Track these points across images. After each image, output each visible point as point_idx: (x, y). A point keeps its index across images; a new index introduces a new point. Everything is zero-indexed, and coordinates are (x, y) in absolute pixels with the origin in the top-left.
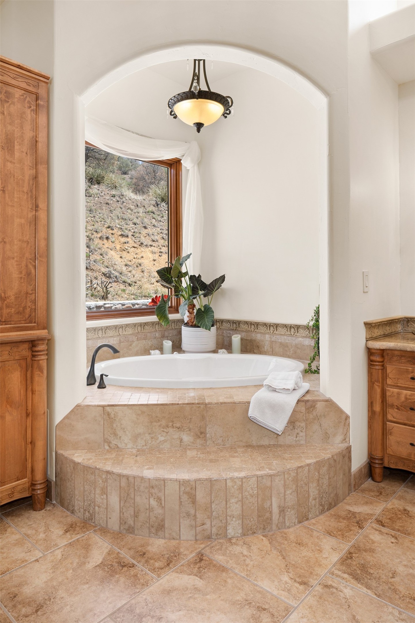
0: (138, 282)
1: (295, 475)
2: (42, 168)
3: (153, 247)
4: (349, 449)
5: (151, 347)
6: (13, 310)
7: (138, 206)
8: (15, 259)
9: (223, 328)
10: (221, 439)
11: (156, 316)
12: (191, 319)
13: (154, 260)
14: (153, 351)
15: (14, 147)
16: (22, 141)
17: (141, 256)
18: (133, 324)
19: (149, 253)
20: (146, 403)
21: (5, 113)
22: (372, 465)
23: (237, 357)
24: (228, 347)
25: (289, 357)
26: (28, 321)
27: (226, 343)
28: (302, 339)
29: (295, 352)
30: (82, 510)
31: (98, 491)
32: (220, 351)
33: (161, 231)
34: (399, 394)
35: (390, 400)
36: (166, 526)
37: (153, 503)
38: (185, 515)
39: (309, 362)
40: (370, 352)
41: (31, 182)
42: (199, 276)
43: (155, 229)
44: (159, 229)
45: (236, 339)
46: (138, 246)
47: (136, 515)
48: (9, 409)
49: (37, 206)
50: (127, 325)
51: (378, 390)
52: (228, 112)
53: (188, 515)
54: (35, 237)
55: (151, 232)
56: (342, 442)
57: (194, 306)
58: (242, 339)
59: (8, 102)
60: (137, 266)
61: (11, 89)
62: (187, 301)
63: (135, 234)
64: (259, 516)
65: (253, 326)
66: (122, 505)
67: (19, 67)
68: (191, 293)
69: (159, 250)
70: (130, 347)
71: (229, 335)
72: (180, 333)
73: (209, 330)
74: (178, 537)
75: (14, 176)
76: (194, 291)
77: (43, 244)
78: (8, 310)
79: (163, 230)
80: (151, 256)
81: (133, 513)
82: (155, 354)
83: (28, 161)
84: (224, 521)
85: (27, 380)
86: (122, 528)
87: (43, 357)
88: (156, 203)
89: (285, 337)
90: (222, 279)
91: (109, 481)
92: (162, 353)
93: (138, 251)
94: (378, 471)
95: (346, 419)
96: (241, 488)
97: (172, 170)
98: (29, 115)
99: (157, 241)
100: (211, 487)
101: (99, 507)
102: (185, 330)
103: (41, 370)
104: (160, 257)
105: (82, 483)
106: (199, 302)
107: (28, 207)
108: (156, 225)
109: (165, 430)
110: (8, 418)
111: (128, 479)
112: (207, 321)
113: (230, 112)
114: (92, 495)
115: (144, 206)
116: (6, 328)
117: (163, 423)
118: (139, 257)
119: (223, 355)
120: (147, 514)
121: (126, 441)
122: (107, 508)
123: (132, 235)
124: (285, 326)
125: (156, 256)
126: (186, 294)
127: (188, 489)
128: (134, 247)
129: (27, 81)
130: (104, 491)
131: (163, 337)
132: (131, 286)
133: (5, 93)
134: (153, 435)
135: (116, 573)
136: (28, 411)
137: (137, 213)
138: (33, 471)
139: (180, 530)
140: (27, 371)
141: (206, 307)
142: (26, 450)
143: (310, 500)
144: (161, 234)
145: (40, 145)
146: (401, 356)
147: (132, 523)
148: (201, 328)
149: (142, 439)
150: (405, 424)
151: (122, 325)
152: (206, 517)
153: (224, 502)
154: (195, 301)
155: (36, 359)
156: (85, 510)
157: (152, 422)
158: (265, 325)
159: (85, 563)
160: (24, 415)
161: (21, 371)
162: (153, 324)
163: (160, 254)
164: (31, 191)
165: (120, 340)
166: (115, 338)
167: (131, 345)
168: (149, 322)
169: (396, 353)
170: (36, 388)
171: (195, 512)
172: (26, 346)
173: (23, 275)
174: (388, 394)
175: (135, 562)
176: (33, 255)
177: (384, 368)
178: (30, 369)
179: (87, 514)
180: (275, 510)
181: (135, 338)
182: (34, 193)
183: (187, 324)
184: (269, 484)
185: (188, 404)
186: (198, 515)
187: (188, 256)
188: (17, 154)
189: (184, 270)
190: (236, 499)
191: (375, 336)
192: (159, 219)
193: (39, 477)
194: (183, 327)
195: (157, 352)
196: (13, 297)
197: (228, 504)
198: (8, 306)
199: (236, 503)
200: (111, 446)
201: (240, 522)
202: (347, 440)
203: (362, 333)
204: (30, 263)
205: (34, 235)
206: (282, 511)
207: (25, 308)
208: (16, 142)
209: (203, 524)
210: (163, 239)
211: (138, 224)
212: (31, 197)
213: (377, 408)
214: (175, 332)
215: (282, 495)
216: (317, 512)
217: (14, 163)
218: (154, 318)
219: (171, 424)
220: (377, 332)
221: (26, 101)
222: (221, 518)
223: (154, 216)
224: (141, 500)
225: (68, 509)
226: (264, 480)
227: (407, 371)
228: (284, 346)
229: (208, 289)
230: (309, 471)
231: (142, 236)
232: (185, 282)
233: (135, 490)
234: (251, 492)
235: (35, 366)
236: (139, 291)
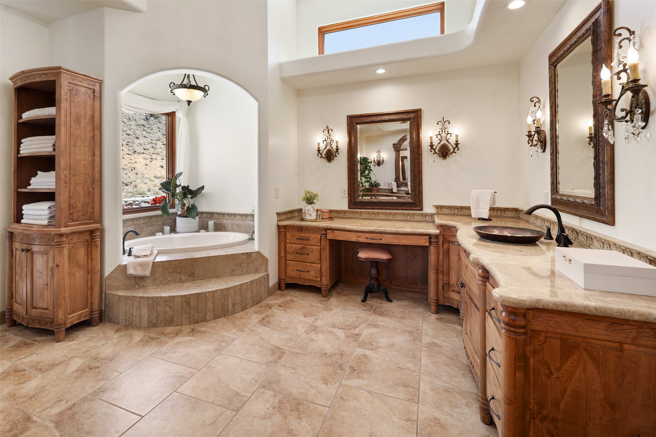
0: (133, 182)
1: (240, 288)
2: (97, 132)
3: (144, 154)
4: (268, 275)
5: (155, 231)
6: (80, 213)
7: (130, 119)
8: (82, 184)
9: (202, 217)
10: (203, 276)
11: (161, 211)
12: (183, 213)
13: (146, 165)
14: (158, 233)
15: (81, 121)
16: (85, 117)
17: (135, 161)
18: (144, 217)
19: (141, 159)
20: (161, 261)
21: (76, 102)
22: (280, 282)
23: (212, 234)
24: (206, 229)
25: (242, 232)
26: (89, 219)
27: (204, 226)
28: (249, 222)
29: (246, 229)
30: (124, 321)
31: (135, 308)
32: (201, 231)
33: (151, 141)
34: (292, 247)
35: (288, 250)
36: (174, 319)
37: (167, 309)
38: (184, 312)
39: (252, 234)
40: (279, 227)
41: (90, 140)
42: (188, 186)
43: (145, 140)
44: (149, 140)
45: (211, 223)
46: (132, 153)
47: (157, 317)
48: (78, 270)
49: (94, 154)
50: (140, 218)
51: (283, 245)
52: (206, 94)
53: (186, 312)
54: (93, 171)
55: (142, 142)
56: (264, 272)
57: (185, 204)
58: (214, 223)
59: (77, 95)
60: (132, 170)
61: (78, 88)
62: (180, 202)
63: (128, 143)
64: (222, 309)
65: (221, 215)
66: (149, 313)
67: (84, 75)
68: (182, 197)
69: (150, 157)
70: (142, 232)
71: (206, 221)
72: (175, 221)
73: (195, 219)
74: (181, 325)
75: (81, 138)
76: (185, 195)
77: (97, 175)
78: (77, 214)
79: (152, 140)
80: (144, 162)
81: (156, 316)
82: (159, 235)
83: (89, 128)
84: (205, 313)
85: (88, 253)
86: (149, 325)
87: (98, 239)
88: (146, 118)
89: (240, 221)
90: (203, 188)
91: (141, 302)
92: (163, 235)
93: (132, 157)
94: (283, 285)
95: (266, 261)
96: (213, 296)
97: (169, 118)
98: (89, 102)
99: (148, 150)
100: (198, 297)
101: (135, 317)
102: (178, 219)
103: (97, 246)
104: (151, 163)
105: (124, 306)
106: (188, 202)
107: (89, 155)
108: (147, 136)
109: (172, 274)
110: (77, 275)
111: (153, 299)
112: (193, 214)
113: (208, 94)
114: (131, 311)
115: (135, 120)
116: (76, 224)
117: (171, 270)
118: (133, 162)
119: (203, 233)
120: (164, 316)
121: (149, 283)
122: (140, 317)
123: (126, 144)
124: (240, 215)
125: (148, 162)
126: (180, 197)
127: (186, 300)
128: (128, 154)
129: (88, 82)
130: (139, 308)
131: (164, 224)
132: (127, 186)
133: (76, 90)
134: (165, 278)
135: (150, 342)
136: (89, 271)
137: (129, 126)
138: (92, 304)
139: (182, 321)
140: (88, 247)
141: (192, 205)
142: (88, 292)
143: (248, 300)
144: (151, 144)
145: (96, 119)
146: (293, 228)
147: (155, 322)
148: (190, 218)
149: (158, 280)
150: (294, 261)
151: (136, 218)
152: (195, 312)
153: (205, 304)
154: (185, 202)
155: (94, 240)
156: (126, 321)
157: (164, 271)
158: (228, 214)
159: (131, 341)
160: (87, 273)
161: (85, 248)
162: (157, 216)
163: (151, 160)
164: (91, 145)
165: (135, 228)
166: (132, 227)
167: (142, 230)
168: (154, 215)
169: (291, 227)
170: (94, 257)
171: (190, 310)
172: (88, 233)
173: (86, 193)
174: (287, 247)
175: (159, 337)
176: (92, 182)
177: (285, 235)
178: (90, 246)
179: (128, 322)
180: (230, 305)
181: (145, 226)
182: (92, 146)
183: (180, 216)
184: (227, 293)
185: (184, 259)
186: (191, 312)
187: (181, 174)
188: (82, 125)
189: (178, 183)
190: (211, 302)
191: (282, 219)
192: (149, 131)
193: (96, 307)
194: (177, 217)
195: (161, 233)
196: (80, 206)
197: (207, 304)
198: (77, 212)
199: (211, 304)
200: (140, 286)
201: (213, 313)
202: (267, 271)
203: (275, 218)
204: (90, 186)
205: (92, 170)
206: (234, 305)
207: (87, 212)
208: (82, 118)
209: (194, 316)
210: (153, 147)
211: (131, 135)
212: (91, 148)
213: (282, 254)
214: (171, 221)
215: (234, 298)
216: (251, 305)
217: (81, 130)
218: (159, 212)
219: (175, 271)
220: (283, 217)
221: (88, 94)
222: (203, 312)
223: (145, 129)
224: (160, 309)
225: (114, 323)
226: (225, 291)
227: (295, 235)
228: (239, 226)
229: (194, 194)
230: (247, 286)
231: (135, 146)
232: (178, 190)
233: (157, 304)
234: (218, 297)
235: (94, 244)
236: (135, 190)
